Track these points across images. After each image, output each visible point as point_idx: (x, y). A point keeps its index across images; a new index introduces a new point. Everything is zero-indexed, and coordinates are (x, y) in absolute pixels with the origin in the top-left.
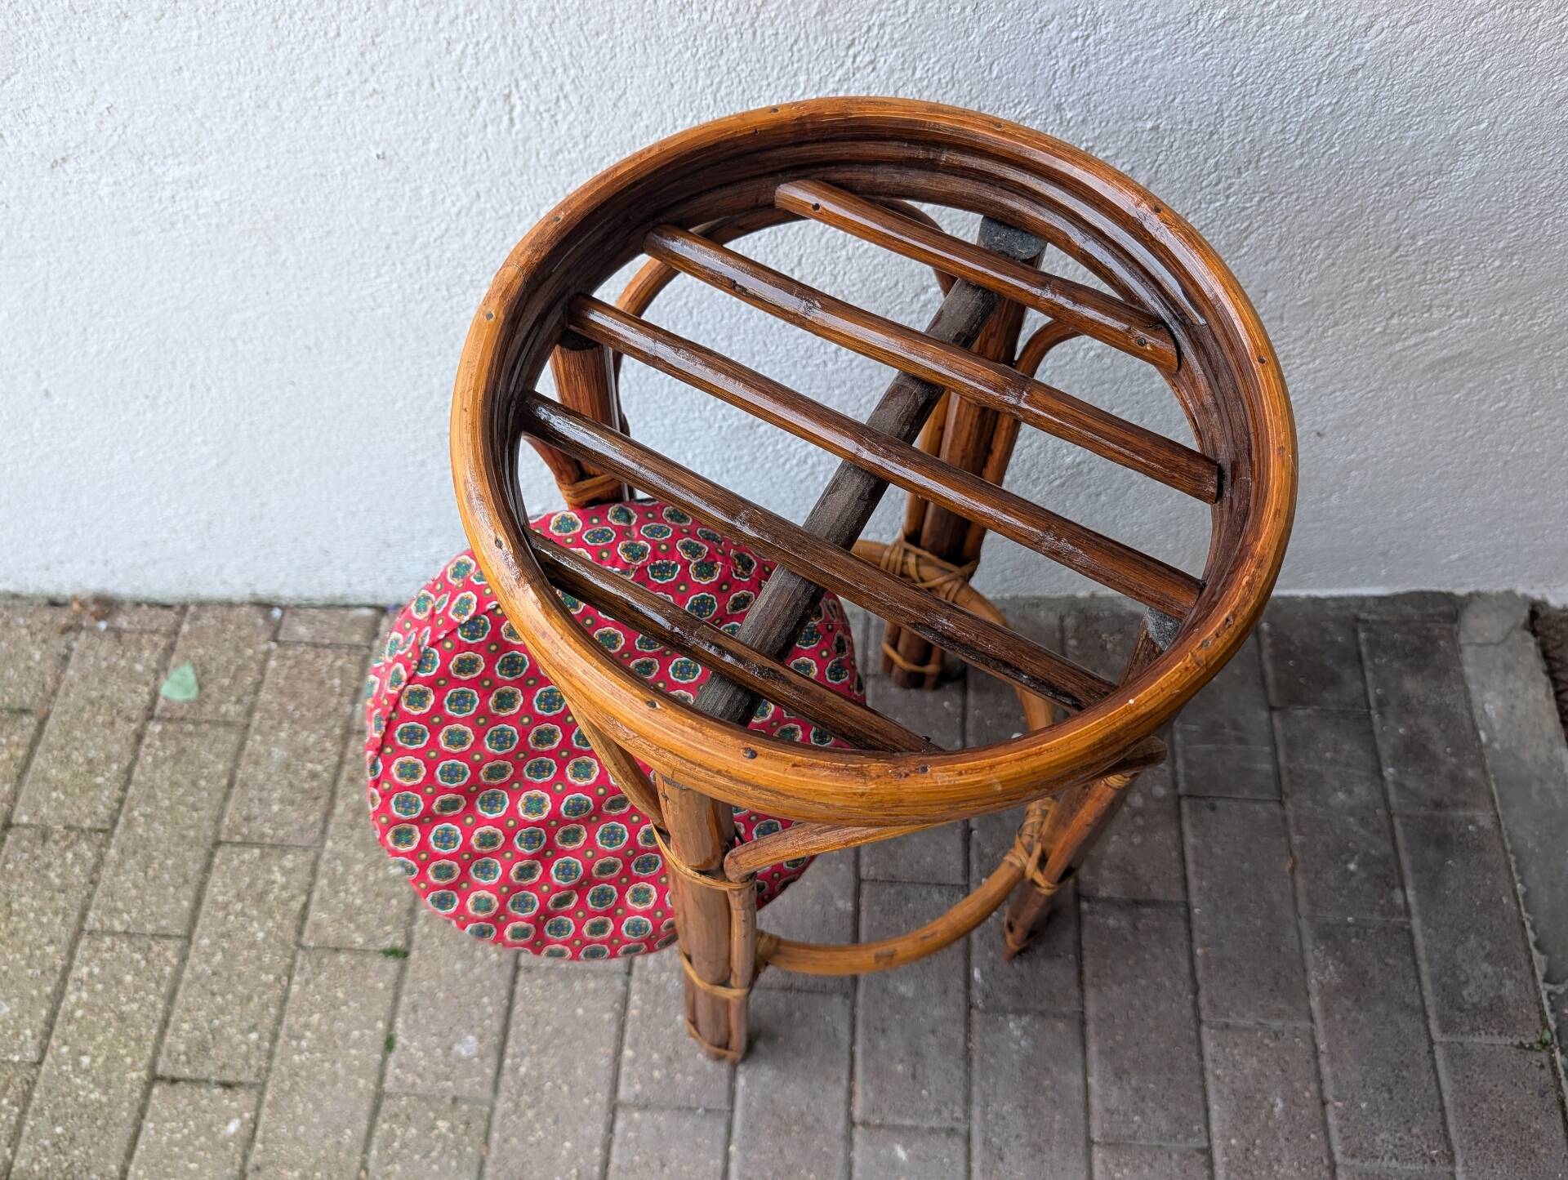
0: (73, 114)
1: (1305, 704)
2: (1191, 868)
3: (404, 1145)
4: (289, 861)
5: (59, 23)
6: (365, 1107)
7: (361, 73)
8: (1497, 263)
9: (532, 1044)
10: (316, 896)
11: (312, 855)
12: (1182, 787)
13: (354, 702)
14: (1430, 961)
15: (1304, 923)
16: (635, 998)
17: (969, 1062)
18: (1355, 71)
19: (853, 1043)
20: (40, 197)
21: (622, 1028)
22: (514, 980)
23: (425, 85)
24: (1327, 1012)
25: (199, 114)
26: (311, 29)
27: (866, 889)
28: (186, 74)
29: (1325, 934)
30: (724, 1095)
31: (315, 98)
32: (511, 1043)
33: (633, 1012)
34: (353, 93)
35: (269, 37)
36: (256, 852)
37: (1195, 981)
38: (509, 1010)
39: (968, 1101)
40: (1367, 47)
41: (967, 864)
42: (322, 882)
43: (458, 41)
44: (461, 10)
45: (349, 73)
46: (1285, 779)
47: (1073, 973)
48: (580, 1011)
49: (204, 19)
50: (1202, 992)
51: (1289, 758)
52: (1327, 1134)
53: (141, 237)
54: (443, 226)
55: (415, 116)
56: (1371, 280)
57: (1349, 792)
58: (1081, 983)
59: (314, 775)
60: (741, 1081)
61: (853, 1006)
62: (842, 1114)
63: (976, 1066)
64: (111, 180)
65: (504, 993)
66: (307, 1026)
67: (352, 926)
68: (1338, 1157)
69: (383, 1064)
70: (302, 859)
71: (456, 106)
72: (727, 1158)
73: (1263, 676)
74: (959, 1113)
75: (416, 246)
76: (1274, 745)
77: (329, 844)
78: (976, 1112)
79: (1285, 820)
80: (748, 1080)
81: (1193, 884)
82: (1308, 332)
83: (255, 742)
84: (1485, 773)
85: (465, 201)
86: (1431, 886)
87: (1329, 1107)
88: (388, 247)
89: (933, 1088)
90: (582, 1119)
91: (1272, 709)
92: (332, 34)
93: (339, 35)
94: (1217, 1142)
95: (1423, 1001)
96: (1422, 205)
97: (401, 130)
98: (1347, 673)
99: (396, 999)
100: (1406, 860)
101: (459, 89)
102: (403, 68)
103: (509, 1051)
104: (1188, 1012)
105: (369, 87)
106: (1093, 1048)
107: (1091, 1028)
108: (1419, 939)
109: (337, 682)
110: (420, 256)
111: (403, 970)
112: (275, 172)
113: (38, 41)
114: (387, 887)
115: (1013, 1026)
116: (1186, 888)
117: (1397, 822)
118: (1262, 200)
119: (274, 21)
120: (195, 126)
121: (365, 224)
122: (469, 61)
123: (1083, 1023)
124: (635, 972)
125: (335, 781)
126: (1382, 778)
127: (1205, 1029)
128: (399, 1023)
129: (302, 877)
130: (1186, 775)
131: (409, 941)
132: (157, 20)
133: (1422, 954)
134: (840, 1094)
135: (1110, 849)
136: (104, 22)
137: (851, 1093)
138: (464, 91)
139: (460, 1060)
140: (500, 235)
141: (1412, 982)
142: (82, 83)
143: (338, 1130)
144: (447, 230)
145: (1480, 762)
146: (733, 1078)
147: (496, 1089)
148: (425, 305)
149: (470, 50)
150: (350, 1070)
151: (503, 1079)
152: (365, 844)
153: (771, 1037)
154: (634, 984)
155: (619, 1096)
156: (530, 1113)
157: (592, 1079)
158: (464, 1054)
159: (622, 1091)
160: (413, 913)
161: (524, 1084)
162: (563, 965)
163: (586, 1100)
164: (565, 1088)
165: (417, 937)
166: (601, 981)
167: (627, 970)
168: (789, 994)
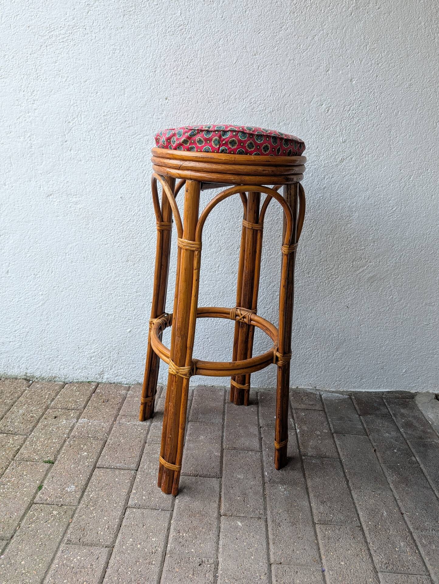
0: (59, 183)
1: (370, 414)
2: (339, 450)
3: (38, 518)
4: (16, 438)
5: (67, 161)
6: (26, 506)
7: (123, 176)
8: (372, 244)
9: (96, 488)
10: (24, 446)
11: (25, 436)
12: (333, 431)
13: (51, 401)
14: (430, 475)
15: (382, 465)
16: (138, 476)
17: (265, 498)
18: (324, 188)
19: (221, 492)
20: (40, 204)
21: (132, 485)
22: (93, 471)
23: (136, 179)
24: (397, 488)
25: (86, 184)
26: (116, 166)
27: (225, 451)
28: (87, 175)
29: (390, 467)
30: (170, 505)
31: (112, 182)
32: (88, 488)
33: (137, 480)
34: (120, 181)
35: (108, 167)
36: (5, 435)
37: (346, 479)
38: (89, 479)
39: (265, 509)
40: (325, 182)
41: (261, 445)
42: (27, 443)
43: (145, 170)
44: (147, 163)
45: (121, 176)
46: (367, 430)
47: (302, 474)
48: (117, 479)
49: (96, 162)
50: (350, 482)
51: (367, 425)
52: (406, 522)
53: (58, 218)
54: (130, 218)
55: (132, 187)
56: (344, 249)
57: (390, 434)
58: (305, 478)
59: (32, 417)
60: (177, 501)
61: (220, 481)
62: (216, 512)
63: (268, 499)
64: (59, 201)
65: (88, 474)
66: (9, 481)
67: (35, 454)
68: (412, 530)
69: (36, 493)
70: (21, 437)
71: (141, 185)
72: (170, 524)
73: (355, 408)
74: (261, 512)
75: (122, 225)
76: (362, 423)
77: (33, 433)
78: (269, 512)
79: (370, 440)
80: (180, 500)
81: (341, 454)
82: (334, 266)
83: (15, 408)
84: (433, 430)
85: (137, 211)
86: (424, 456)
87: (405, 515)
88: (115, 224)
89: (252, 504)
90: (112, 510)
91: (360, 415)
92: (120, 167)
93: (122, 167)
94: (363, 524)
95: (430, 486)
96: (349, 225)
97: (127, 191)
98: (382, 408)
99: (46, 475)
100: (413, 450)
101: (143, 181)
102: (132, 176)
103: (87, 490)
104: (345, 486)
105: (124, 180)
106: (311, 495)
107: (310, 490)
108: (424, 470)
109: (47, 396)
110: (121, 228)
111: (51, 467)
112: (96, 201)
113: (60, 165)
114: (51, 445)
115: (281, 488)
116: (339, 454)
117: (408, 441)
118: (313, 222)
119: (110, 163)
120: (84, 187)
121: (112, 217)
122: (146, 175)
123: (307, 489)
124: (139, 469)
125: (39, 419)
126: (400, 431)
127: (352, 492)
128: (46, 482)
129: (21, 441)
130: (334, 428)
131: (55, 460)
132: (87, 162)
133: (426, 474)
134: (216, 505)
135: (311, 444)
136: (76, 161)
137: (219, 506)
138: (144, 182)
139: (67, 492)
140: (142, 222)
141: (425, 481)
142: (64, 175)
143: (12, 513)
144: (130, 219)
145: (431, 427)
146: (174, 501)
147: (79, 503)
148: (119, 244)
149: (147, 172)
150: (22, 494)
151: (83, 499)
152: (46, 434)
153: (190, 488)
154: (138, 473)
155: (128, 505)
156: (92, 509)
157: (118, 499)
158: (69, 491)
159: (130, 503)
160: (59, 452)
161: (91, 500)
162: (112, 467)
163: (115, 505)
164: (107, 501)
165: (59, 458)
166: (126, 472)
167: (136, 469)
168: (197, 477)
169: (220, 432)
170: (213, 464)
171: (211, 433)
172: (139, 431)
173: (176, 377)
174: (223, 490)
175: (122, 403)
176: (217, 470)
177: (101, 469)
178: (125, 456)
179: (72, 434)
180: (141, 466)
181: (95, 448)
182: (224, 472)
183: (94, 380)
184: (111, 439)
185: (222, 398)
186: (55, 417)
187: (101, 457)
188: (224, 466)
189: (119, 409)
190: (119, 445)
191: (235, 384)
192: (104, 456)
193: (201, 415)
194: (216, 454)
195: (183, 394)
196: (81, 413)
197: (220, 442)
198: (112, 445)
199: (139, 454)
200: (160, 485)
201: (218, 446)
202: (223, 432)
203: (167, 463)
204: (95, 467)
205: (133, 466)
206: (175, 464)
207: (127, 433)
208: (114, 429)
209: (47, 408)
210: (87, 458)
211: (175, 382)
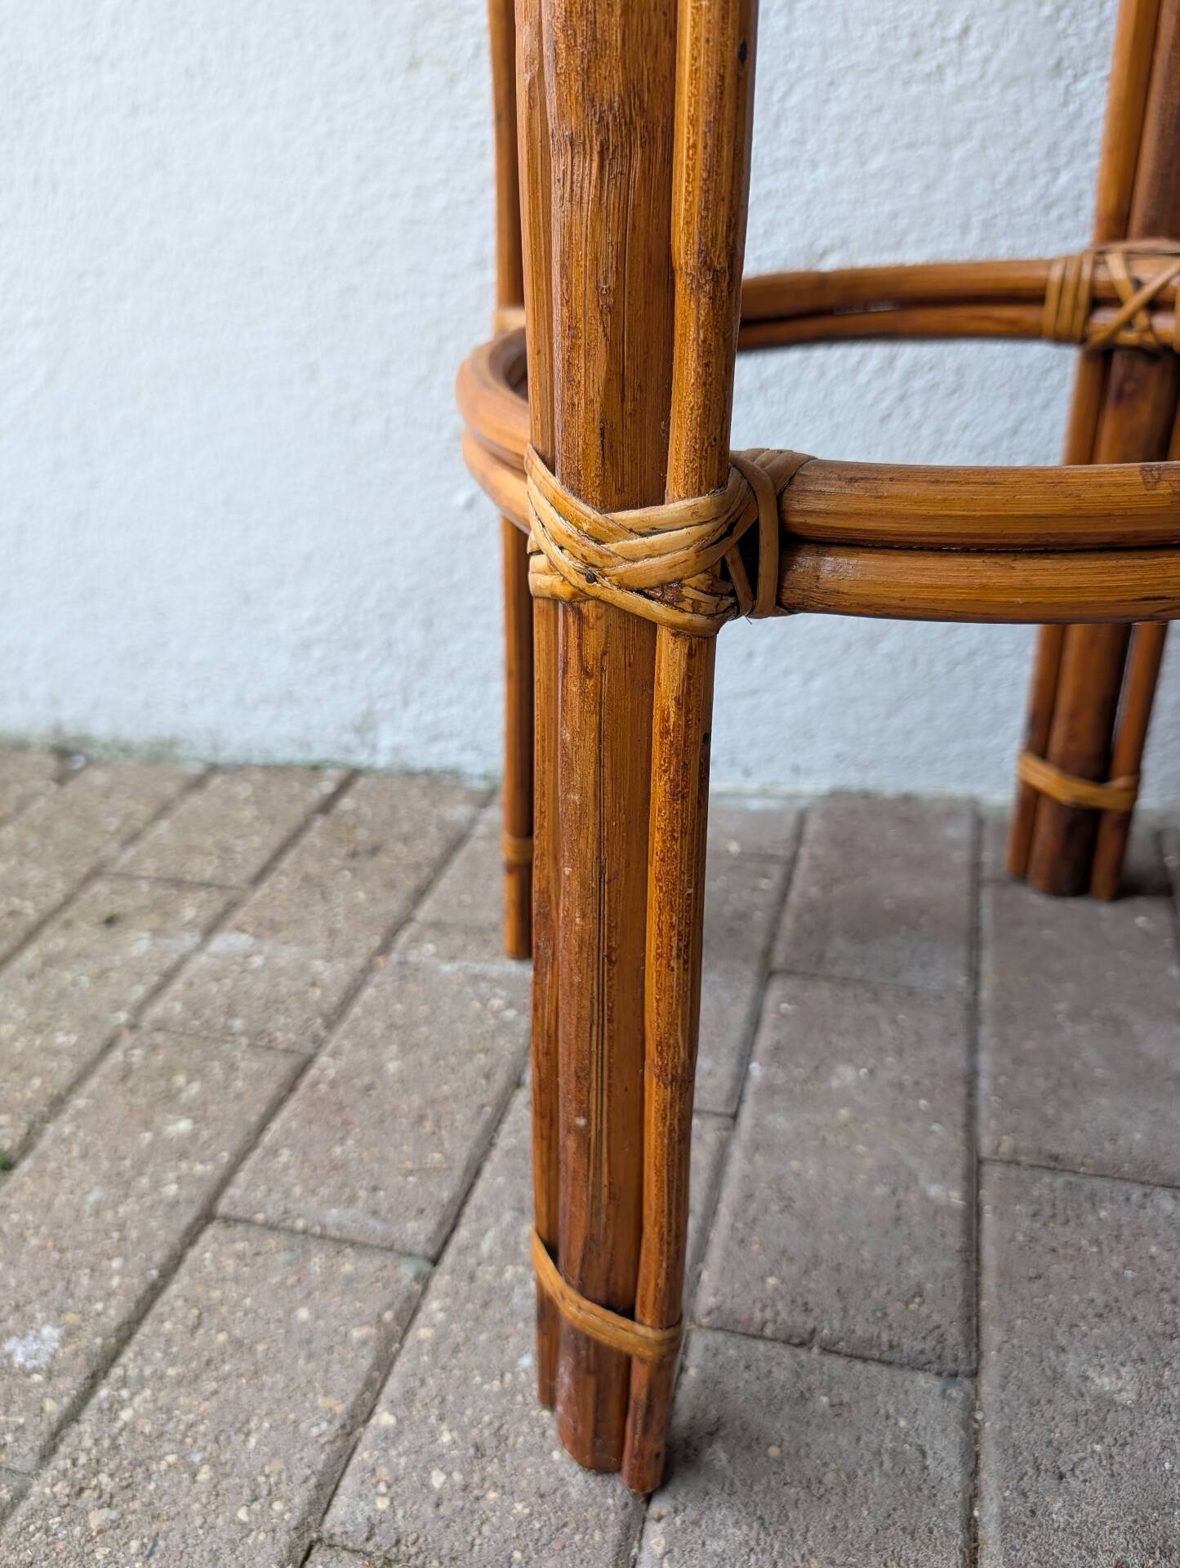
9: (172, 1363)
16: (433, 1305)
19: (972, 1497)
21: (384, 1365)
22: (191, 1236)
27: (992, 1175)
30: (603, 1565)
32: (129, 1354)
33: (422, 1332)
38: (155, 1290)
48: (303, 1314)
60: (655, 1539)
61: (971, 1406)
65: (159, 1256)
80: (672, 1538)
103: (116, 1372)
124: (449, 1259)
131: (26, 1149)
139: (6, 1370)
146: (633, 1530)
147: (47, 1454)
151: (76, 1428)
152: (38, 1000)
153: (751, 1443)
154: (441, 1280)
155: (327, 1524)
156: (96, 1519)
157: (277, 1465)
158: (19, 1359)
159: (340, 1509)
160: (58, 1103)
161: (115, 1447)
162: (300, 1224)
163: (242, 1515)
164: (204, 1474)
165: (44, 1143)
166: (371, 1265)
167: (431, 1252)
168: (803, 1355)
169: (956, 1053)
170: (916, 1269)
171: (900, 1052)
172: (496, 1013)
173: (581, 617)
174: (988, 1480)
175: (441, 865)
176: (945, 1314)
177: (240, 1228)
178: (382, 1160)
179: (156, 1011)
180: (462, 1234)
181: (239, 1096)
182: (992, 1334)
183: (337, 756)
184: (335, 1054)
185: (961, 856)
186: (110, 921)
187: (257, 1154)
188: (989, 1282)
189: (420, 894)
190: (369, 1088)
191: (1046, 778)
192: (274, 1152)
193: (839, 943)
194: (934, 1191)
195: (660, 788)
196: (231, 907)
197: (959, 1116)
198: (333, 1084)
199: (461, 1152)
200: (548, 1398)
201: (944, 1136)
202: (973, 1048)
203: (571, 1294)
204: (207, 1216)
205: (418, 1231)
206: (629, 1313)
207: (428, 1020)
208: (368, 993)
209: (95, 874)
210: (183, 1155)
211: (586, 673)
